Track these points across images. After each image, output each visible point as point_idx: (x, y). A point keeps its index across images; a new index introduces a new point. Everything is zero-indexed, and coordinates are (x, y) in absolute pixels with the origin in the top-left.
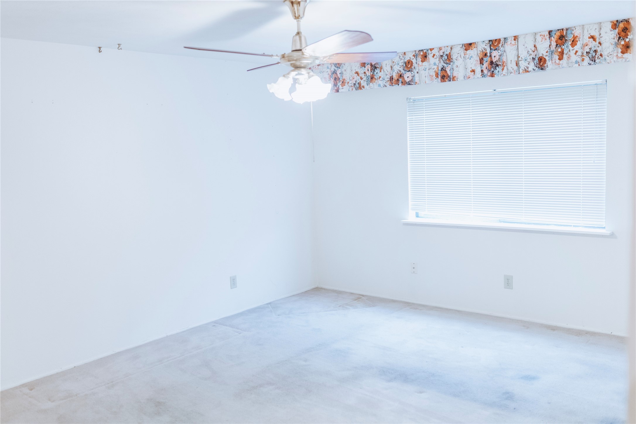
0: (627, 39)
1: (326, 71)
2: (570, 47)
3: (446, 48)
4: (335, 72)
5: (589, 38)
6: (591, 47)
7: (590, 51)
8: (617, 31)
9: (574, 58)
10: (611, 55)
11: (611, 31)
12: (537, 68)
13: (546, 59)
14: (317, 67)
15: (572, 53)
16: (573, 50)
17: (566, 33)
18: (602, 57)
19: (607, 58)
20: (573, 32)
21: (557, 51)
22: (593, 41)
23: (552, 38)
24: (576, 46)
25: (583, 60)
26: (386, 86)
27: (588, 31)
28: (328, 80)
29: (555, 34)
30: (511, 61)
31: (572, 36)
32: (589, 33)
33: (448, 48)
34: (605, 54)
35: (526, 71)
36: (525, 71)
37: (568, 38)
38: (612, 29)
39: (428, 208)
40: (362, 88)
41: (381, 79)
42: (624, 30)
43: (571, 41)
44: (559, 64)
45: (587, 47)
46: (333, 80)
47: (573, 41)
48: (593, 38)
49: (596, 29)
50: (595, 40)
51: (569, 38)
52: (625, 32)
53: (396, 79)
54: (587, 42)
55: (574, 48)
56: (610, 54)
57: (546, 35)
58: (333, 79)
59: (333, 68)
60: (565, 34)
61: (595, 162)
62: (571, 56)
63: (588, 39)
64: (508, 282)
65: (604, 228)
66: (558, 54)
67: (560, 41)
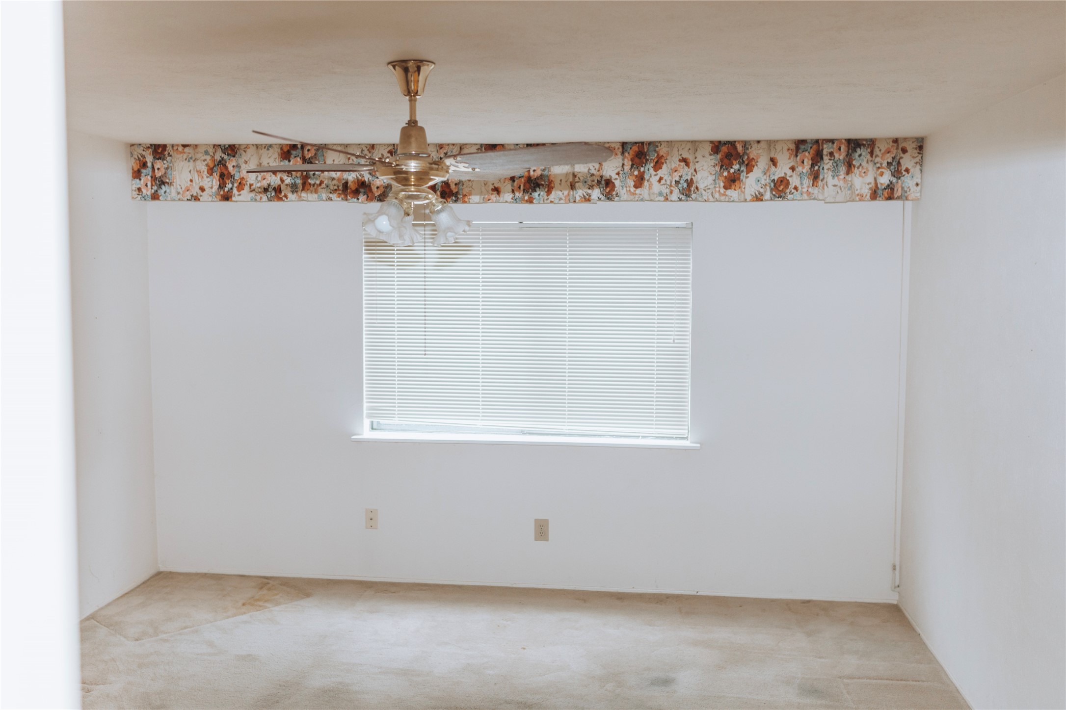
0: (731, 169)
1: (203, 158)
2: (652, 170)
3: (451, 147)
4: (223, 162)
5: (680, 161)
6: (681, 174)
7: (680, 179)
8: (719, 156)
9: (656, 187)
10: (709, 189)
11: (711, 155)
12: (604, 197)
13: (616, 184)
14: (180, 149)
15: (654, 180)
16: (656, 175)
17: (648, 149)
18: (698, 191)
19: (704, 192)
20: (657, 149)
21: (632, 174)
22: (684, 165)
23: (626, 154)
24: (660, 170)
25: (671, 192)
26: (332, 200)
27: (678, 151)
28: (205, 177)
29: (631, 148)
30: (561, 180)
31: (656, 155)
32: (680, 154)
33: (454, 147)
34: (701, 186)
35: (585, 199)
36: (583, 200)
37: (649, 157)
38: (712, 153)
39: (398, 414)
40: (284, 198)
41: (323, 185)
42: (728, 156)
43: (653, 161)
44: (634, 194)
45: (676, 174)
46: (218, 178)
47: (656, 163)
48: (685, 162)
49: (690, 149)
50: (687, 164)
51: (651, 158)
52: (730, 160)
53: (354, 188)
54: (677, 166)
55: (658, 172)
56: (708, 187)
57: (616, 148)
58: (218, 174)
59: (219, 155)
60: (646, 151)
61: (676, 341)
62: (652, 184)
63: (678, 163)
64: (542, 530)
65: (687, 438)
66: (634, 178)
67: (637, 160)
